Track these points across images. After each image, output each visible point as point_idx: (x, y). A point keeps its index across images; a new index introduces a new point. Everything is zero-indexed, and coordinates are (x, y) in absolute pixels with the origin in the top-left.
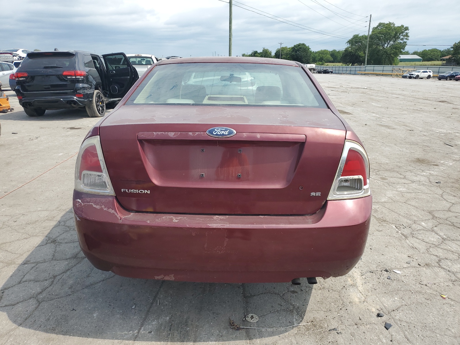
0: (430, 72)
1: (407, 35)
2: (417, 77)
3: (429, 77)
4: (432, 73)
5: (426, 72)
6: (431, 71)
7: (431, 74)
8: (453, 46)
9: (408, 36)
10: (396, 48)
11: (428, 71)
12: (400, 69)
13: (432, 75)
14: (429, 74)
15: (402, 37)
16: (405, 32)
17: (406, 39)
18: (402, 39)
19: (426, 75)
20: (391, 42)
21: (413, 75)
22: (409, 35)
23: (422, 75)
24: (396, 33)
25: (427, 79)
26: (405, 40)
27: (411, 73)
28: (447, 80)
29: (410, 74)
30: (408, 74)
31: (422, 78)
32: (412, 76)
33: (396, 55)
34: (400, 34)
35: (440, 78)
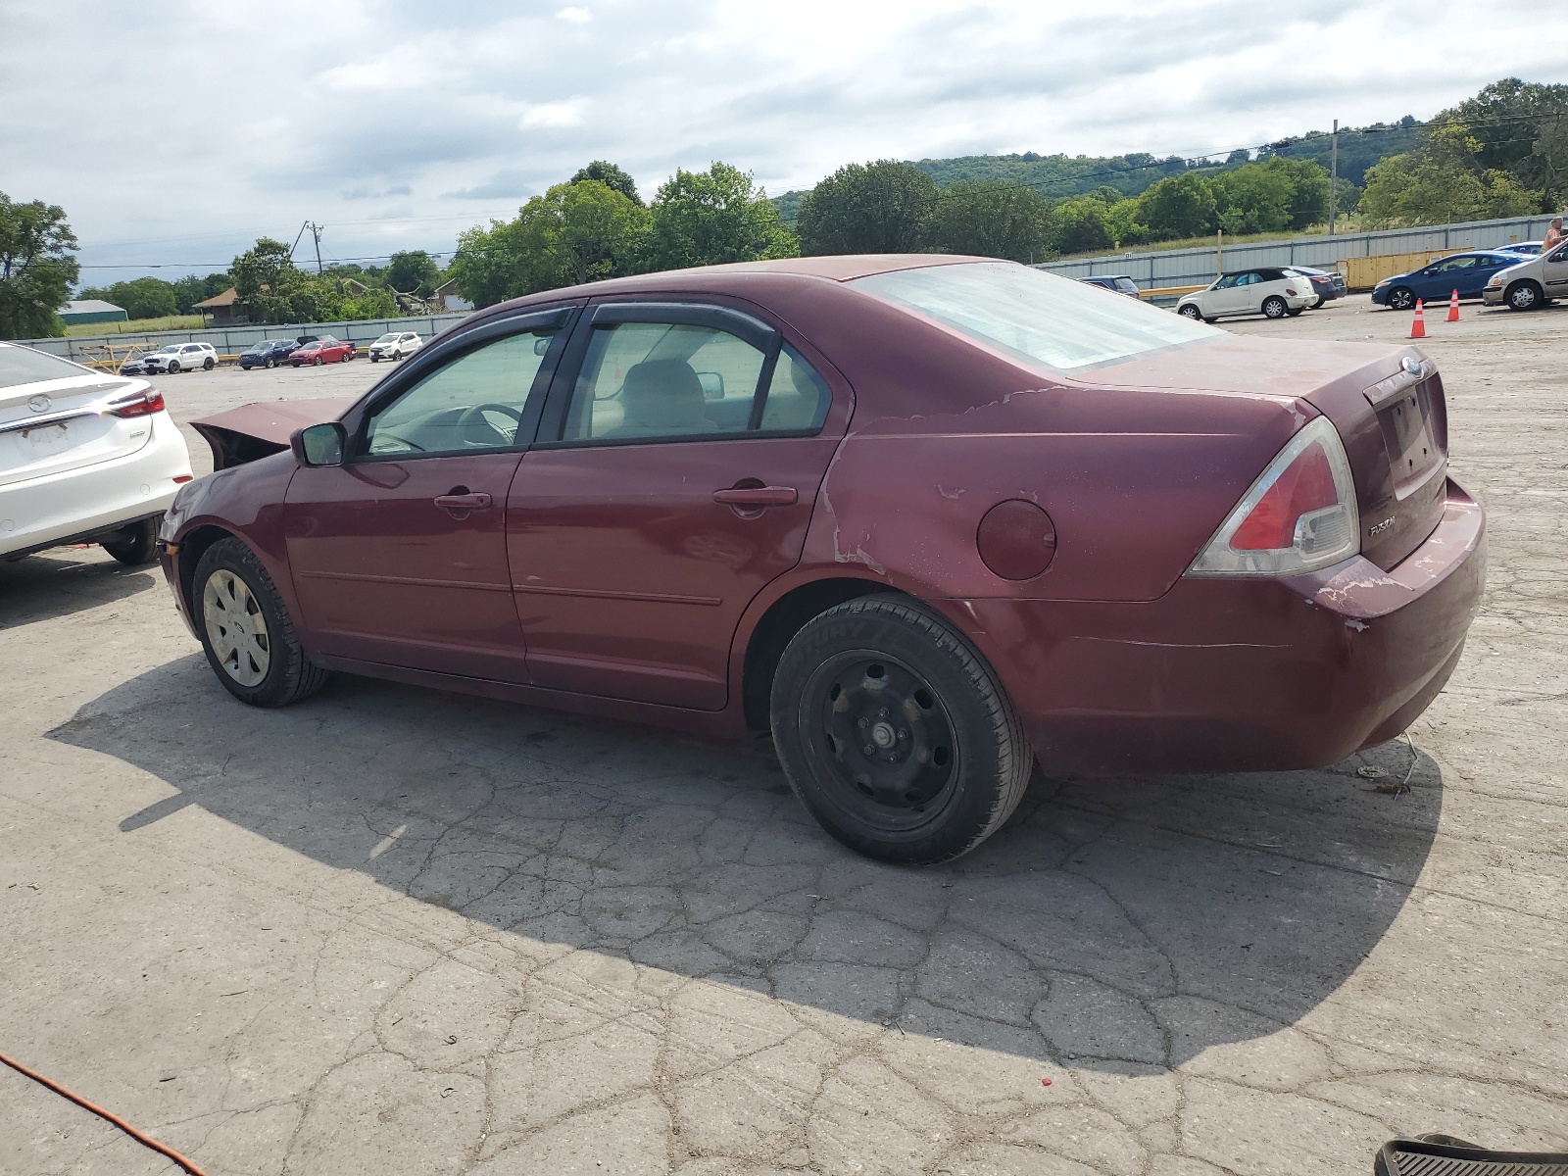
0: (207, 348)
1: (65, 233)
2: (174, 368)
3: (209, 364)
4: (213, 350)
5: (196, 349)
6: (209, 344)
7: (212, 353)
8: (232, 267)
9: (73, 238)
10: (45, 278)
11: (199, 344)
12: (102, 347)
13: (216, 359)
14: (205, 353)
15: (50, 241)
16: (58, 222)
17: (70, 246)
18: (55, 248)
19: (198, 357)
20: (17, 260)
21: (157, 361)
22: (73, 231)
23: (187, 359)
24: (26, 227)
25: (207, 369)
26: (67, 252)
27: (150, 357)
28: (267, 367)
29: (147, 361)
30: (142, 362)
31: (188, 370)
32: (156, 365)
33: (55, 300)
34: (40, 232)
35: (248, 363)
